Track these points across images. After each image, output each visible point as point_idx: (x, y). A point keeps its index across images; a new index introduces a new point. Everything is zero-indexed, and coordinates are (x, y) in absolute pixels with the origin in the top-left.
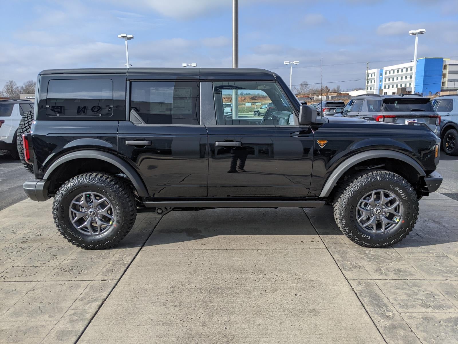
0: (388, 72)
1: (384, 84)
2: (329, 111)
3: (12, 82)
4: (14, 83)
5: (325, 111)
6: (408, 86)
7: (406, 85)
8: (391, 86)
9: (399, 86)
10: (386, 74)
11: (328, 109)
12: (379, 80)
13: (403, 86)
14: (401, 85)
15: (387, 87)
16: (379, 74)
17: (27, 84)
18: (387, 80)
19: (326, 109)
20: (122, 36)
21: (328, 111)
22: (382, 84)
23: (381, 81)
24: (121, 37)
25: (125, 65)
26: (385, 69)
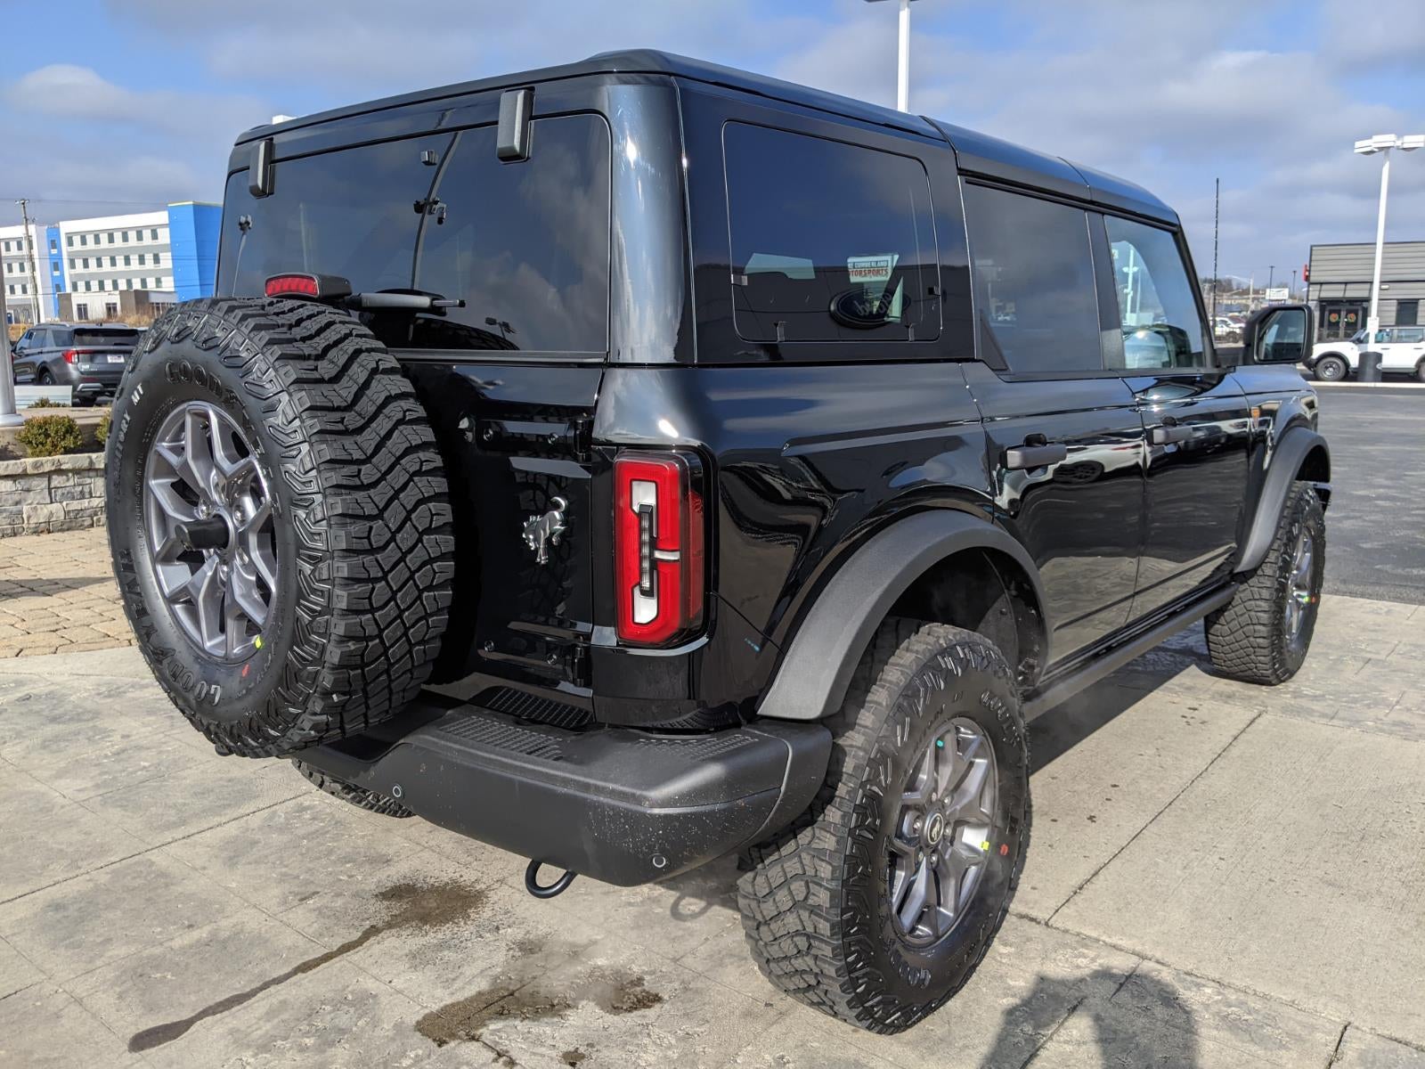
0: (77, 240)
1: (71, 275)
2: (92, 360)
5: (75, 358)
6: (151, 285)
7: (144, 282)
8: (95, 285)
9: (123, 286)
10: (70, 243)
11: (84, 352)
12: (48, 264)
13: (137, 285)
14: (129, 283)
15: (81, 285)
16: (45, 243)
18: (79, 263)
19: (78, 353)
21: (85, 361)
22: (62, 275)
23: (57, 266)
26: (66, 227)
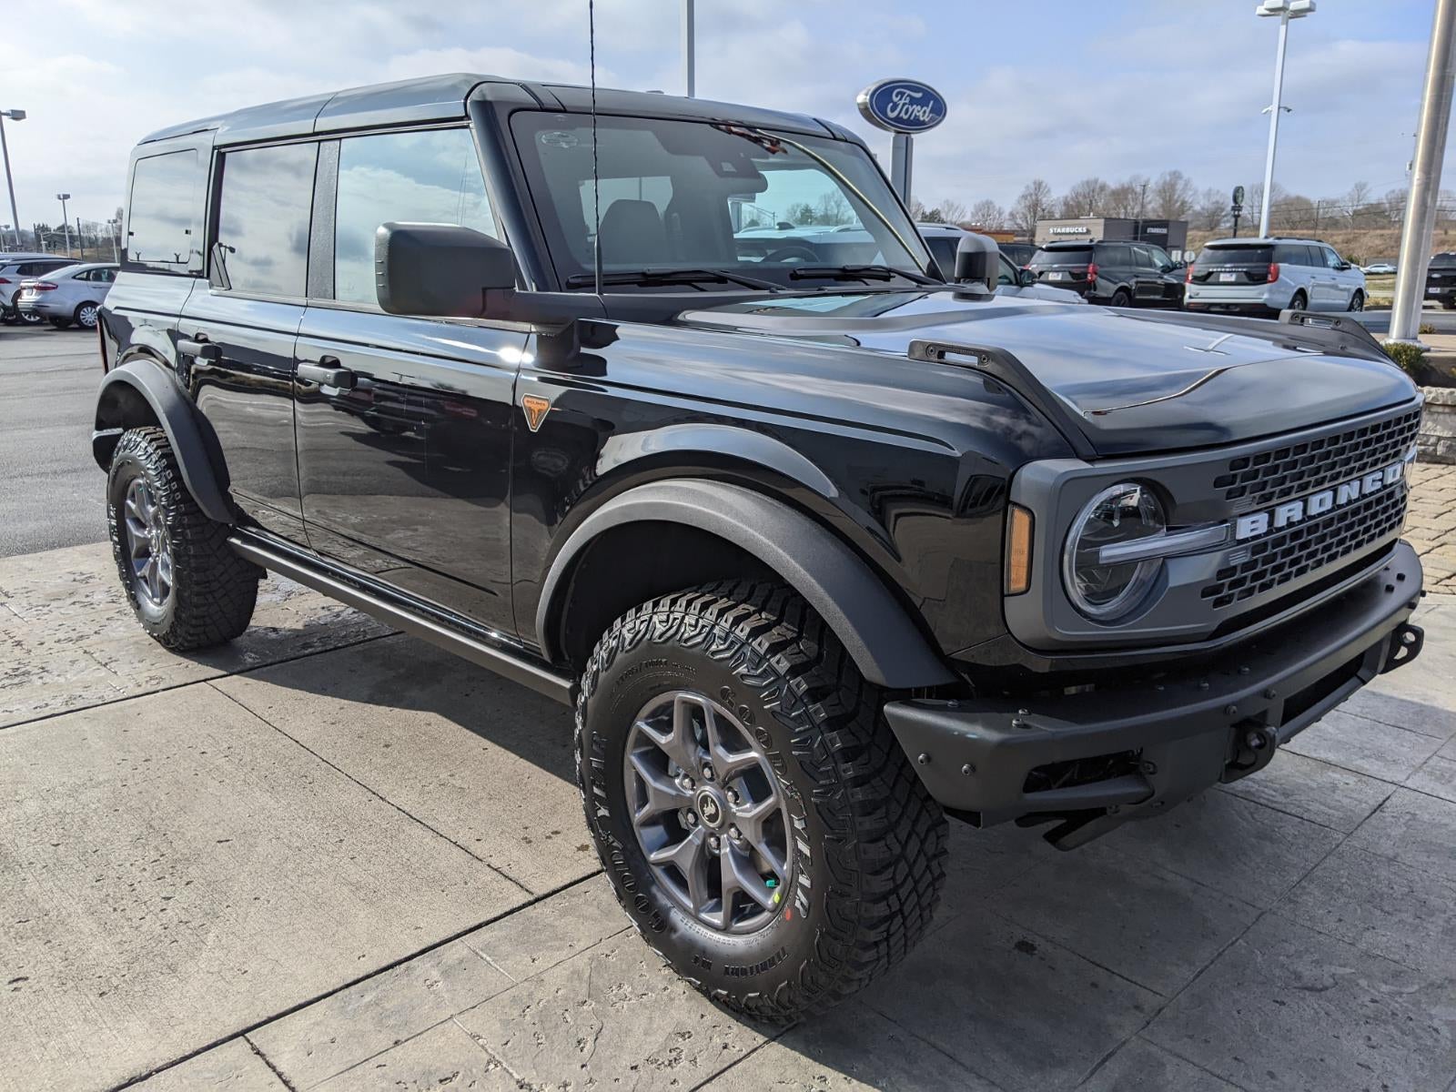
3: (1040, 184)
4: (1046, 186)
17: (1080, 190)
20: (1266, 9)
24: (1267, 12)
25: (1264, 111)
